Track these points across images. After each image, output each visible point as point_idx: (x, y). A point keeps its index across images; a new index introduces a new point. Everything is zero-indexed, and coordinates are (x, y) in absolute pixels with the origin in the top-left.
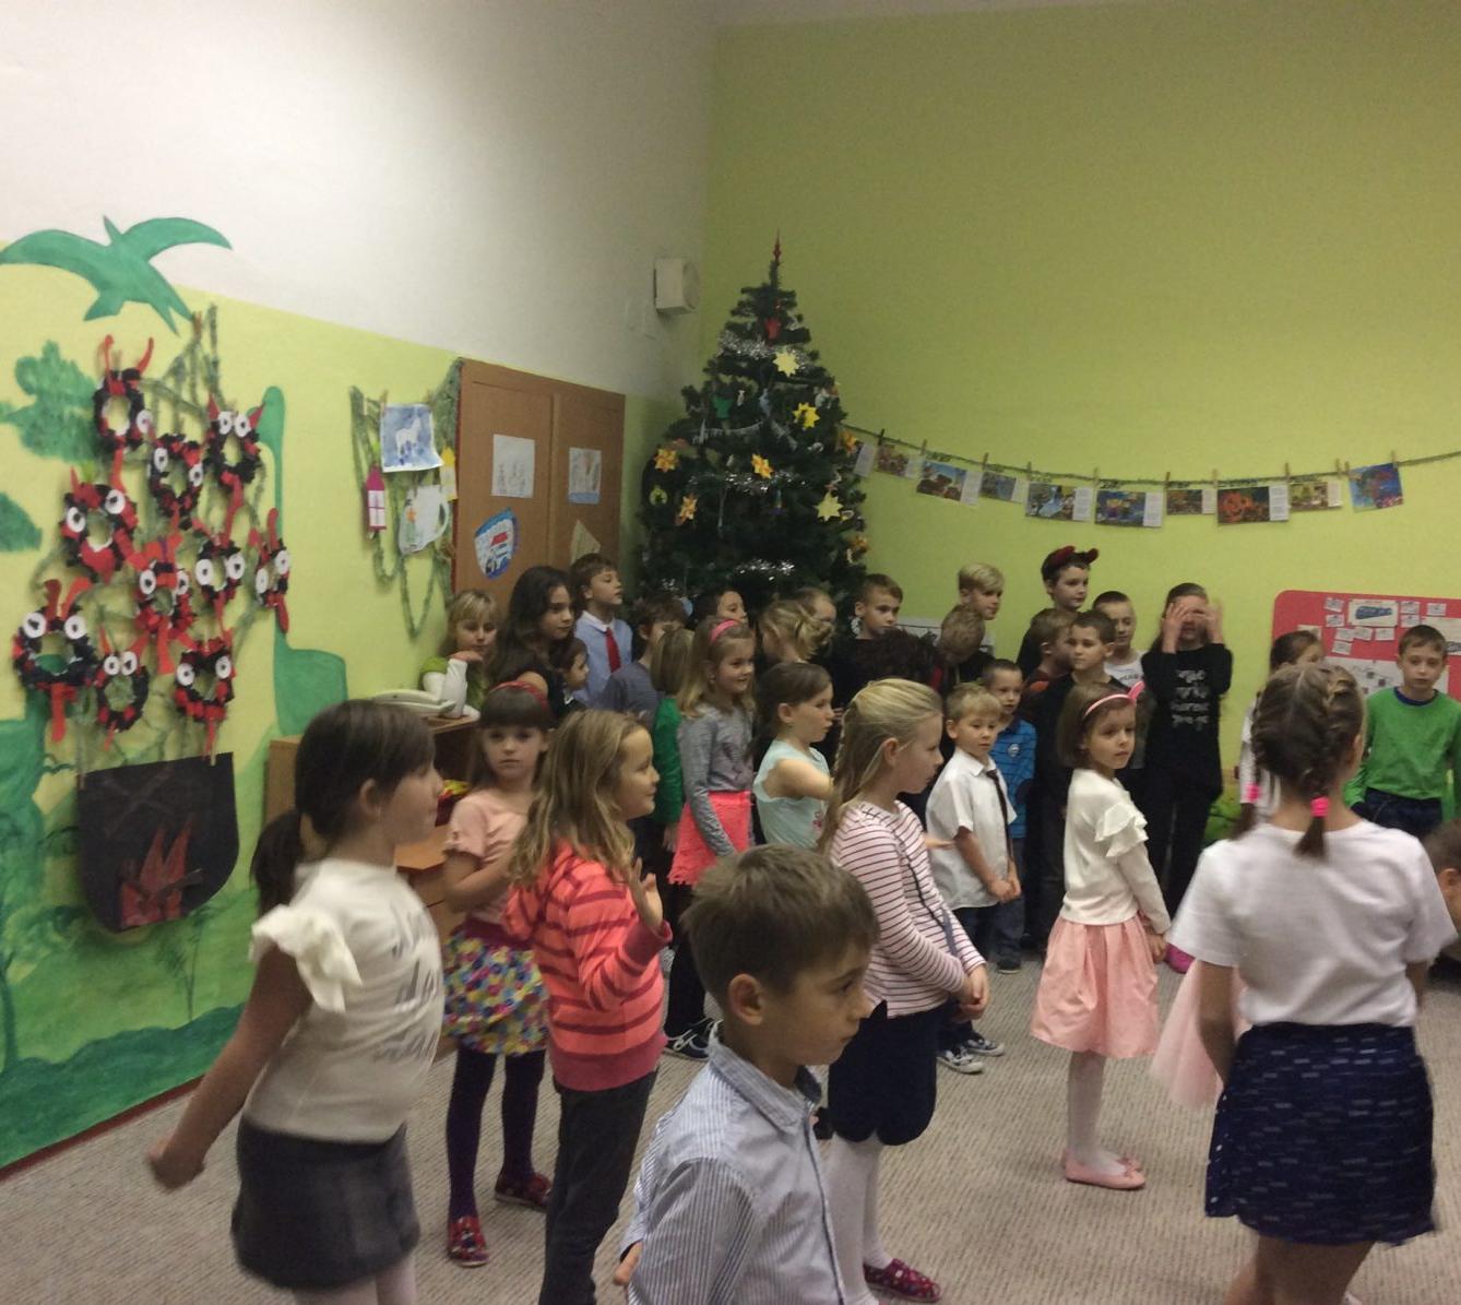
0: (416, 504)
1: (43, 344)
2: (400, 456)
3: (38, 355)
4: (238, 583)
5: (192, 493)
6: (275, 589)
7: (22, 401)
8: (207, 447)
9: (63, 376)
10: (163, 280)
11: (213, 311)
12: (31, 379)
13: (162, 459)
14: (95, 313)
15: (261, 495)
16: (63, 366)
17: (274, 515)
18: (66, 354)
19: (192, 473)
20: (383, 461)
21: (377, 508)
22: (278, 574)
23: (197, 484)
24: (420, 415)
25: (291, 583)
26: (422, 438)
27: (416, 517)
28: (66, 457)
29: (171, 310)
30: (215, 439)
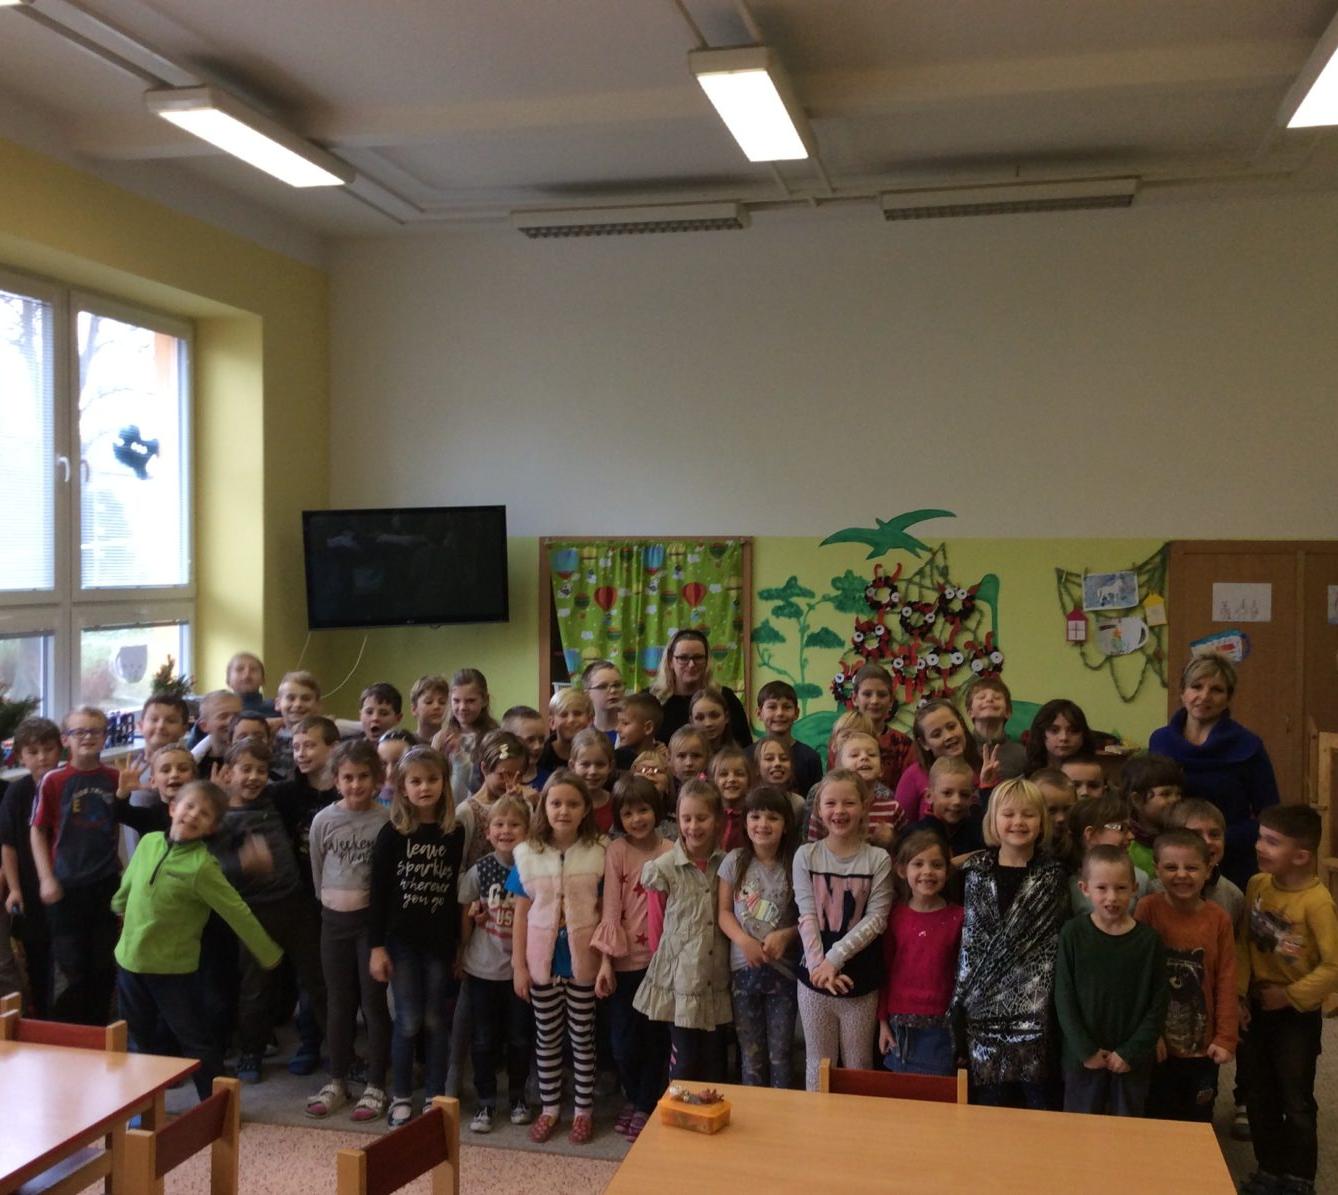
0: (1120, 628)
1: (845, 570)
2: (1101, 601)
3: (842, 576)
4: (960, 666)
5: (929, 627)
6: (991, 670)
7: (835, 593)
8: (938, 604)
9: (856, 582)
10: (912, 538)
11: (943, 547)
12: (839, 585)
13: (907, 612)
14: (871, 556)
15: (980, 627)
16: (855, 578)
17: (991, 635)
18: (857, 573)
19: (928, 616)
20: (1084, 605)
21: (1076, 630)
22: (991, 663)
23: (931, 621)
24: (1122, 577)
25: (1003, 667)
26: (1125, 592)
27: (1122, 635)
28: (857, 612)
29: (918, 550)
30: (943, 600)
